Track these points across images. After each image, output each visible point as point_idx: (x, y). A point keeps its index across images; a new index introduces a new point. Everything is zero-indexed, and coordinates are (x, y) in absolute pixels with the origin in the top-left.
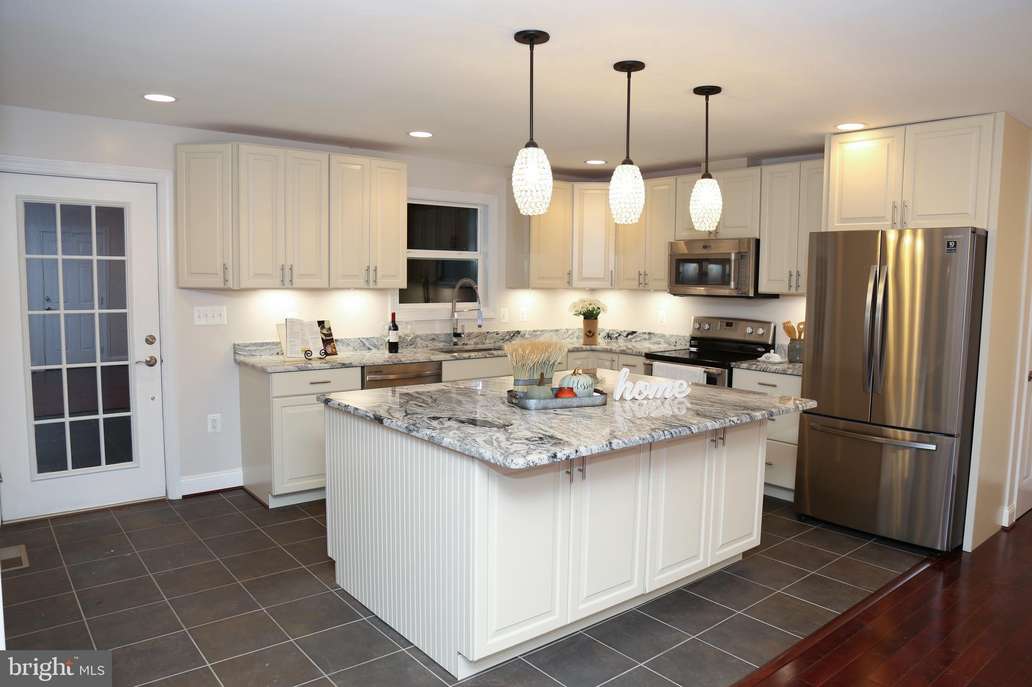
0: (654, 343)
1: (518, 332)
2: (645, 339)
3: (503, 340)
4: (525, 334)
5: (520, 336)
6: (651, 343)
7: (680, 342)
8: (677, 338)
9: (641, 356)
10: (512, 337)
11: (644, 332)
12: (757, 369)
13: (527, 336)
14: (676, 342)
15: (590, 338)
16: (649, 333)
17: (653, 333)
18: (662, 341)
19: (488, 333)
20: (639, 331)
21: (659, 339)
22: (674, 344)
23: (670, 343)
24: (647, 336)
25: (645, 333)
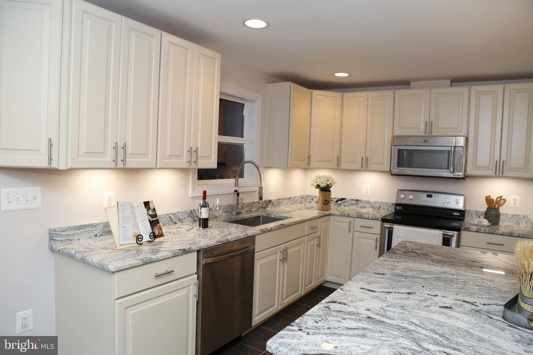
0: (361, 207)
1: (270, 201)
2: (353, 204)
3: (262, 207)
4: (274, 202)
5: (271, 203)
6: (358, 207)
7: (383, 207)
8: (380, 204)
9: (377, 220)
10: (267, 205)
11: (352, 198)
12: (485, 232)
13: (275, 203)
14: (380, 207)
15: (326, 205)
16: (357, 200)
17: (360, 200)
18: (368, 205)
19: (254, 202)
20: (348, 197)
21: (364, 204)
22: (378, 208)
23: (375, 207)
24: (354, 202)
25: (353, 200)
